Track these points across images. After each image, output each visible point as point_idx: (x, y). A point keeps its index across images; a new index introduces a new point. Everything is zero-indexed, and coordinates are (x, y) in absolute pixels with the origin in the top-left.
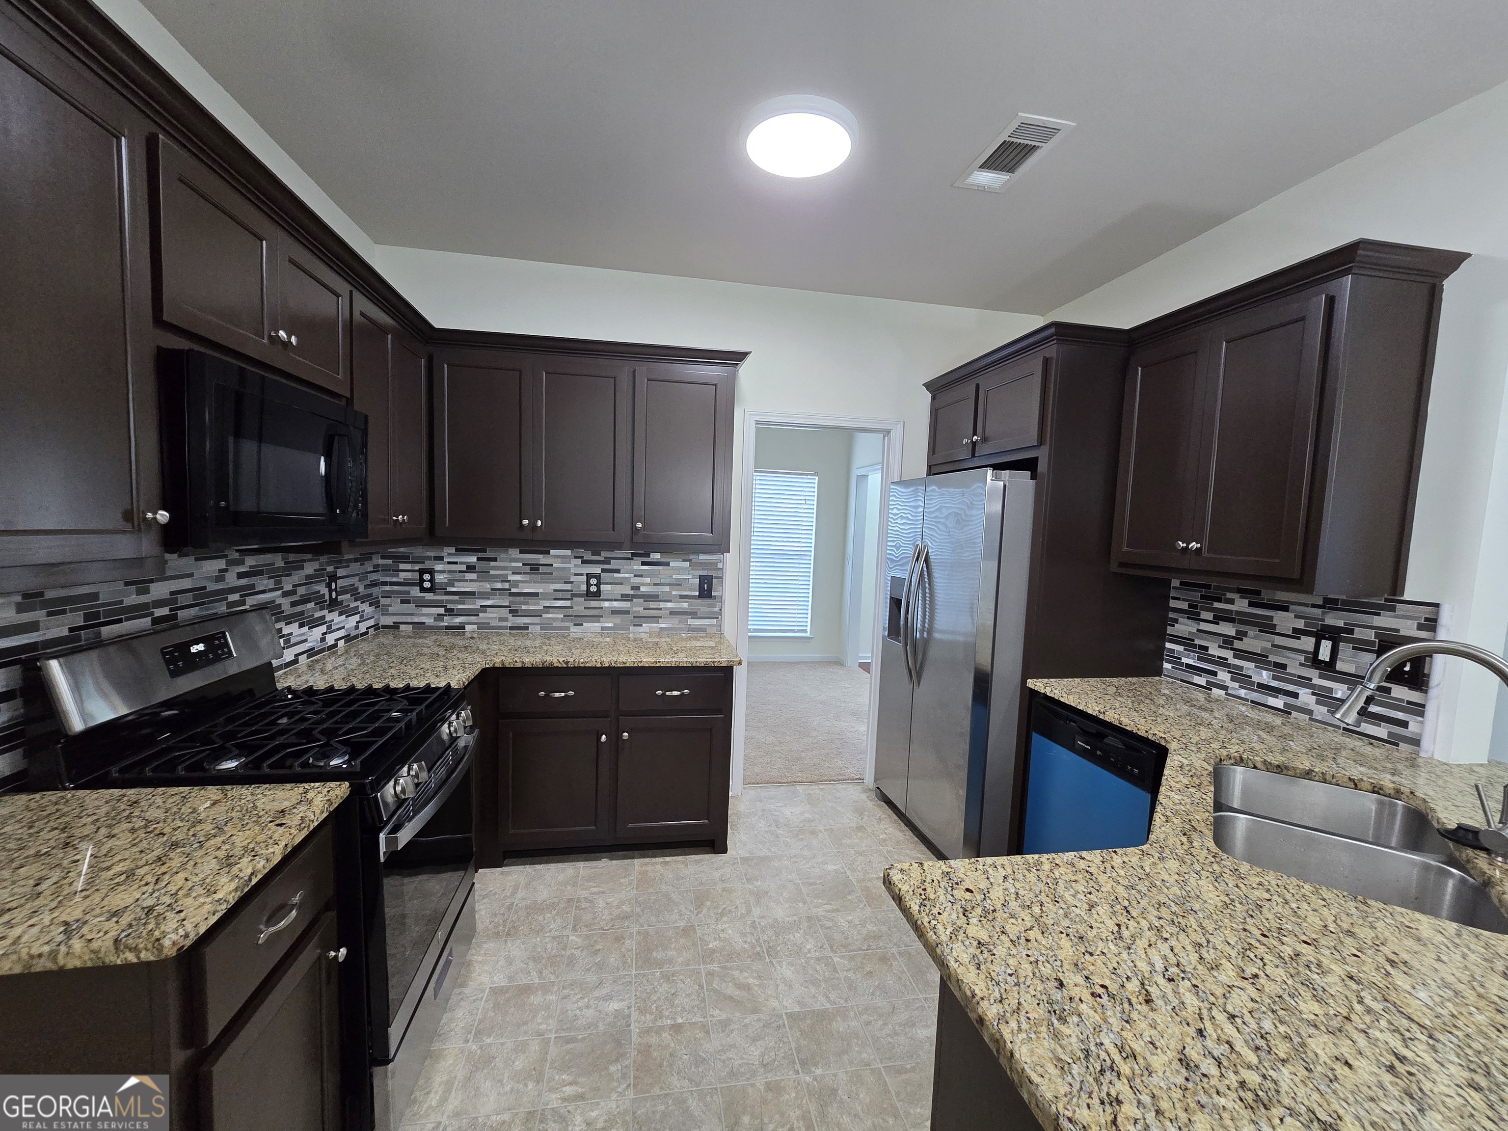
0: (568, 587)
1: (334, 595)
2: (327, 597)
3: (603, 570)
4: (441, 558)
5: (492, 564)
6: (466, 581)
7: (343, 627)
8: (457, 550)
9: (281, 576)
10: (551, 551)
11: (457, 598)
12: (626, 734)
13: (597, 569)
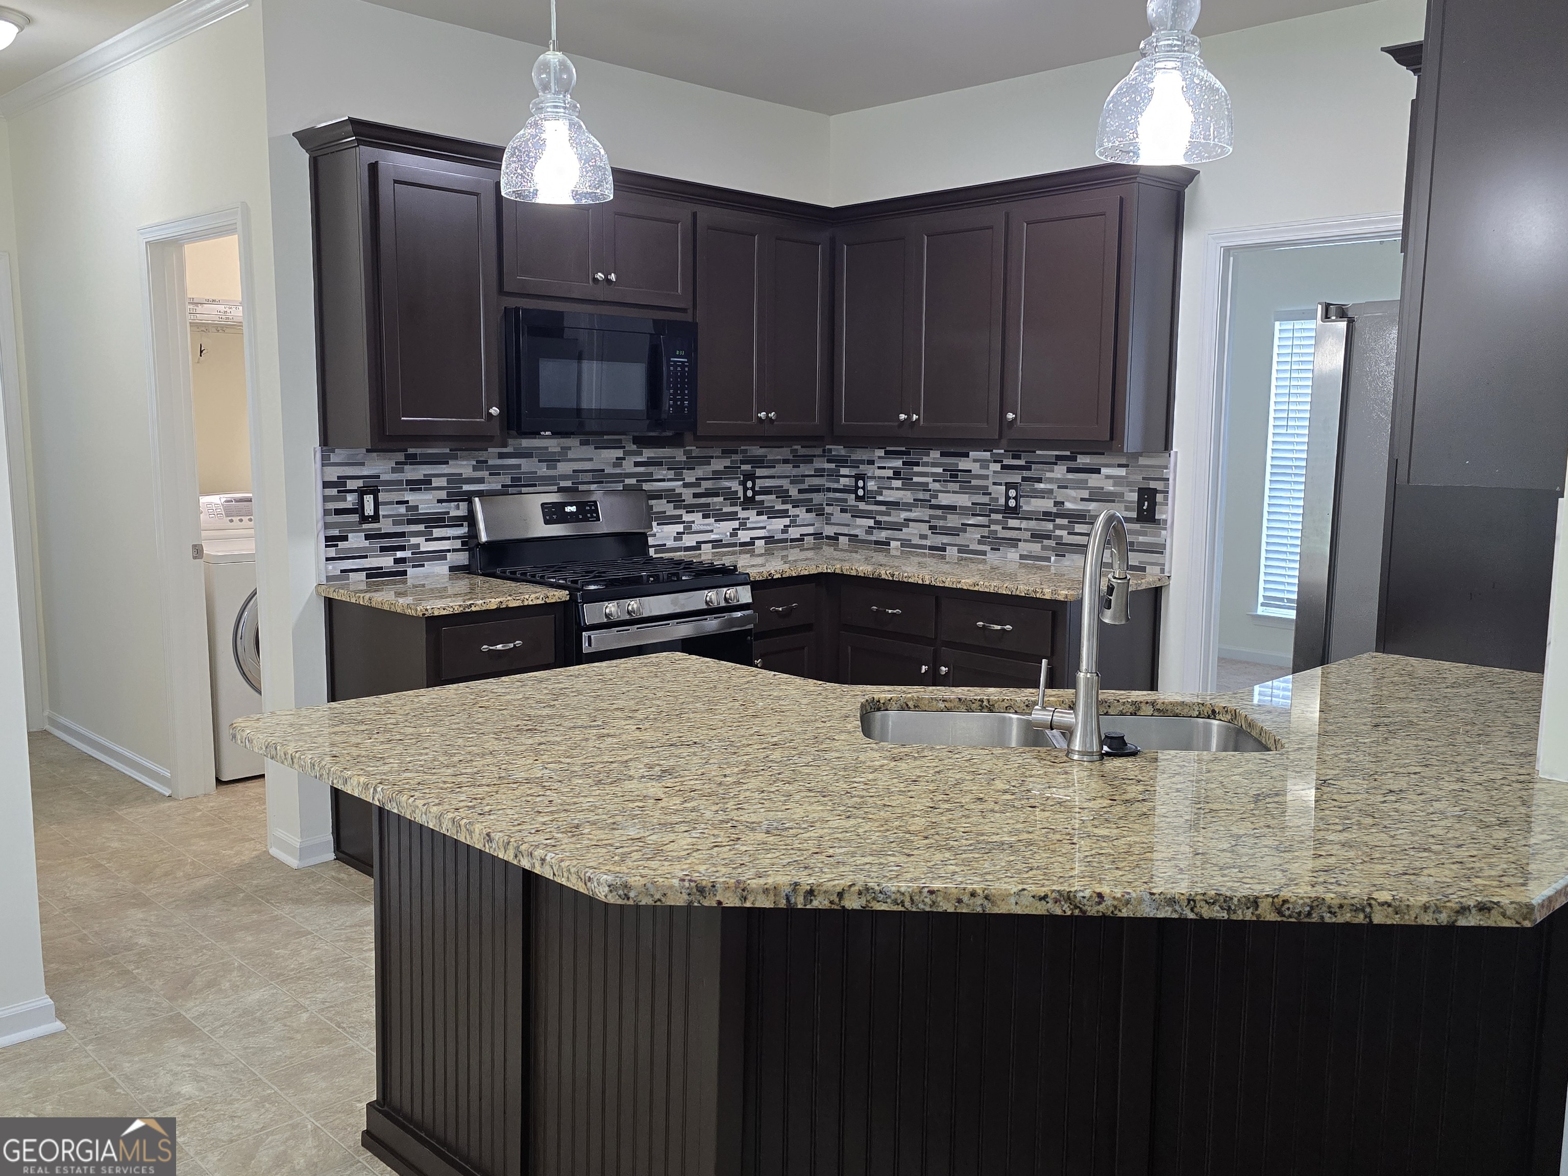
0: (985, 499)
1: (750, 493)
2: (741, 494)
3: (1024, 479)
4: (871, 462)
5: (916, 469)
6: (892, 489)
7: (765, 528)
8: (887, 453)
9: (683, 468)
10: (971, 453)
11: (883, 508)
12: (943, 669)
13: (1016, 478)
